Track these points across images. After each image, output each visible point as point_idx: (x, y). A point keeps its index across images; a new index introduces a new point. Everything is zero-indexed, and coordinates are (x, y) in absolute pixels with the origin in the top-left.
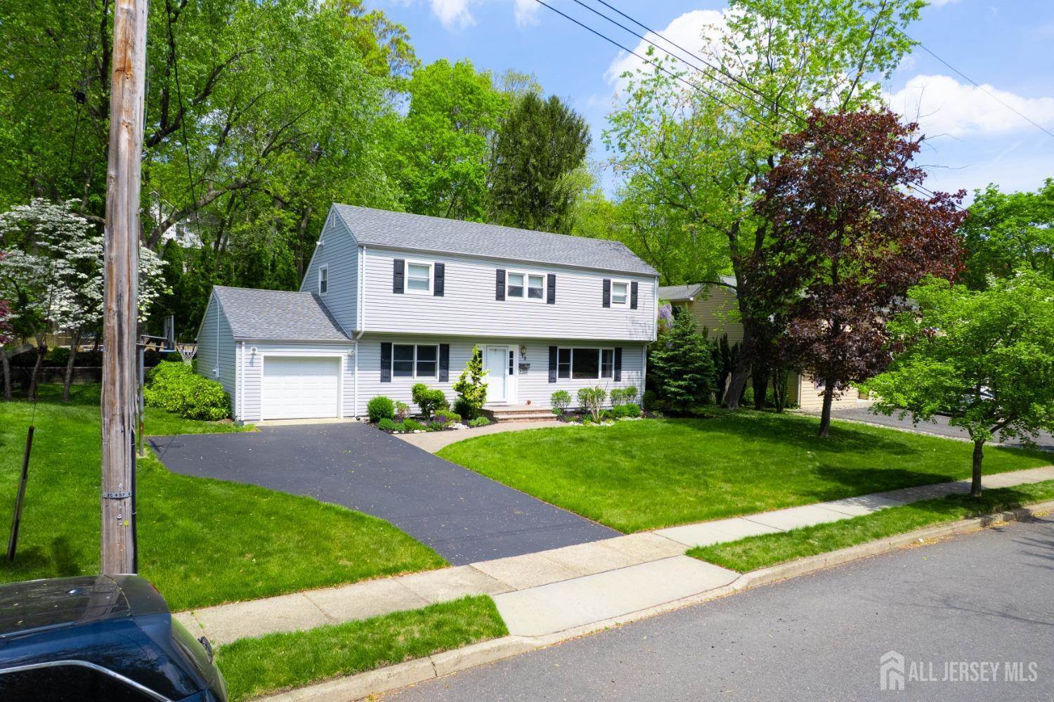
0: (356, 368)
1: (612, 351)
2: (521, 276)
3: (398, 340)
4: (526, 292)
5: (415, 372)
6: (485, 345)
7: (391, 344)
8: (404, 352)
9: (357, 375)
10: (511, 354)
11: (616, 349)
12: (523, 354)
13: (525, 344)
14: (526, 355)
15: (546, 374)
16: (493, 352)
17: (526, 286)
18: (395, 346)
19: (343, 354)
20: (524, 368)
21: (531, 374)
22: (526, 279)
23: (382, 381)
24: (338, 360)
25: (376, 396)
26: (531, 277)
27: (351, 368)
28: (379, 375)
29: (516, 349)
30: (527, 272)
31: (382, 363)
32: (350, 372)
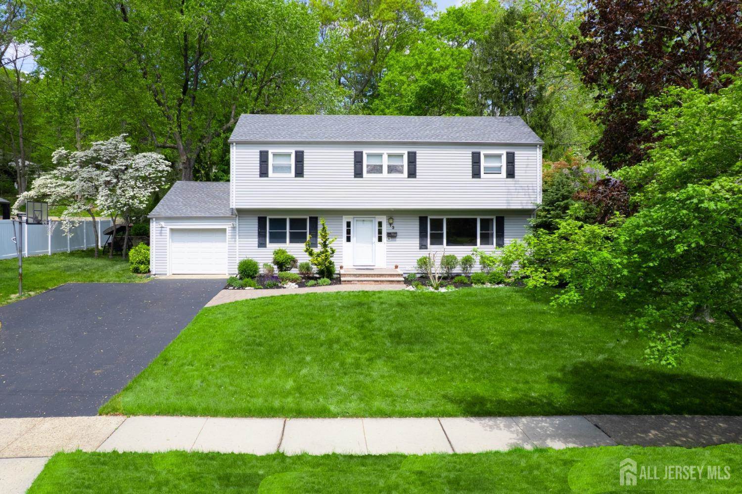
0: (237, 237)
1: (492, 220)
2: (380, 155)
3: (270, 215)
4: (385, 169)
5: (288, 239)
6: (352, 216)
7: (266, 218)
8: (277, 224)
9: (237, 242)
10: (380, 224)
11: (497, 218)
12: (390, 224)
13: (392, 214)
14: (395, 225)
15: (416, 242)
16: (361, 223)
17: (385, 162)
18: (270, 220)
19: (227, 226)
20: (392, 236)
21: (398, 242)
22: (385, 157)
23: (259, 247)
24: (224, 230)
25: (246, 259)
26: (390, 156)
27: (234, 237)
28: (257, 242)
29: (384, 219)
30: (385, 151)
31: (259, 233)
32: (233, 240)
